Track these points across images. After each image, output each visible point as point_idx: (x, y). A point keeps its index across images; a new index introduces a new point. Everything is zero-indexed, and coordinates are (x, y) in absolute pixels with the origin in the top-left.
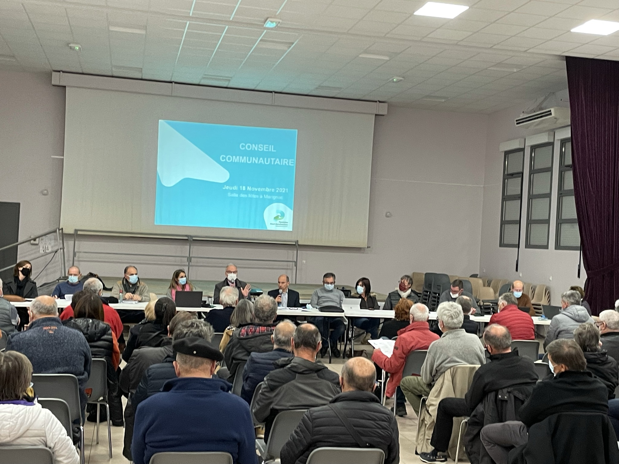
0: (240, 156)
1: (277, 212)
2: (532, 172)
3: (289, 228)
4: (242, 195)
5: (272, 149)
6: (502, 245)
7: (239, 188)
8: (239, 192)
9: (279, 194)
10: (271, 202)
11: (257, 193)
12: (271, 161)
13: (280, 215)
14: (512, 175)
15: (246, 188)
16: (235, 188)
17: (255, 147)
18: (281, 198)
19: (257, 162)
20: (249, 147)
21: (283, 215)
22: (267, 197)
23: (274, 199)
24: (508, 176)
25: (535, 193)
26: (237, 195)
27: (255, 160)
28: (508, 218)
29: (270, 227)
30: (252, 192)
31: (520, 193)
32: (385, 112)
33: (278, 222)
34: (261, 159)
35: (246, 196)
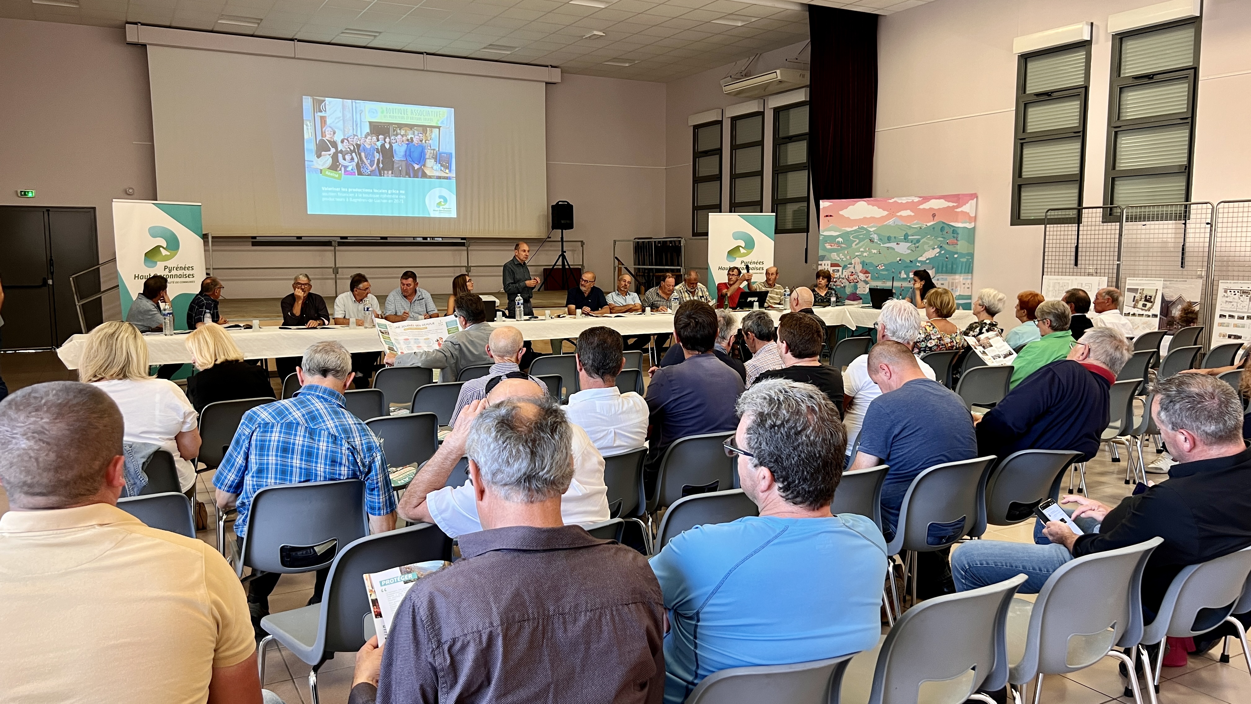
2: (734, 147)
6: (696, 234)
14: (706, 153)
24: (700, 154)
28: (701, 202)
32: (558, 80)
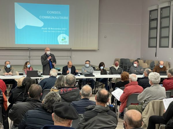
0: (47, 16)
1: (63, 37)
2: (161, 18)
3: (68, 43)
4: (49, 31)
5: (60, 13)
6: (149, 47)
7: (48, 29)
8: (48, 30)
9: (63, 30)
10: (60, 34)
11: (55, 30)
12: (59, 17)
13: (64, 38)
14: (153, 20)
15: (50, 28)
16: (46, 29)
17: (53, 12)
18: (64, 32)
19: (54, 18)
20: (51, 12)
21: (65, 38)
22: (59, 32)
23: (61, 32)
24: (151, 20)
25: (162, 26)
26: (47, 31)
27: (53, 18)
28: (151, 36)
29: (60, 43)
30: (53, 30)
31: (156, 26)
33: (63, 41)
34: (56, 17)
35: (50, 32)
